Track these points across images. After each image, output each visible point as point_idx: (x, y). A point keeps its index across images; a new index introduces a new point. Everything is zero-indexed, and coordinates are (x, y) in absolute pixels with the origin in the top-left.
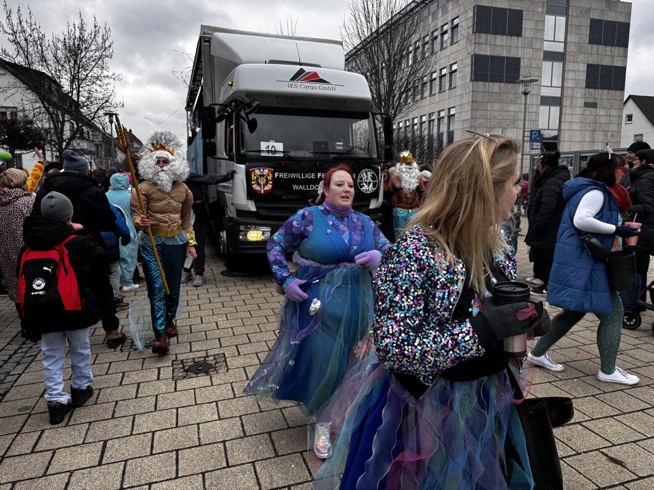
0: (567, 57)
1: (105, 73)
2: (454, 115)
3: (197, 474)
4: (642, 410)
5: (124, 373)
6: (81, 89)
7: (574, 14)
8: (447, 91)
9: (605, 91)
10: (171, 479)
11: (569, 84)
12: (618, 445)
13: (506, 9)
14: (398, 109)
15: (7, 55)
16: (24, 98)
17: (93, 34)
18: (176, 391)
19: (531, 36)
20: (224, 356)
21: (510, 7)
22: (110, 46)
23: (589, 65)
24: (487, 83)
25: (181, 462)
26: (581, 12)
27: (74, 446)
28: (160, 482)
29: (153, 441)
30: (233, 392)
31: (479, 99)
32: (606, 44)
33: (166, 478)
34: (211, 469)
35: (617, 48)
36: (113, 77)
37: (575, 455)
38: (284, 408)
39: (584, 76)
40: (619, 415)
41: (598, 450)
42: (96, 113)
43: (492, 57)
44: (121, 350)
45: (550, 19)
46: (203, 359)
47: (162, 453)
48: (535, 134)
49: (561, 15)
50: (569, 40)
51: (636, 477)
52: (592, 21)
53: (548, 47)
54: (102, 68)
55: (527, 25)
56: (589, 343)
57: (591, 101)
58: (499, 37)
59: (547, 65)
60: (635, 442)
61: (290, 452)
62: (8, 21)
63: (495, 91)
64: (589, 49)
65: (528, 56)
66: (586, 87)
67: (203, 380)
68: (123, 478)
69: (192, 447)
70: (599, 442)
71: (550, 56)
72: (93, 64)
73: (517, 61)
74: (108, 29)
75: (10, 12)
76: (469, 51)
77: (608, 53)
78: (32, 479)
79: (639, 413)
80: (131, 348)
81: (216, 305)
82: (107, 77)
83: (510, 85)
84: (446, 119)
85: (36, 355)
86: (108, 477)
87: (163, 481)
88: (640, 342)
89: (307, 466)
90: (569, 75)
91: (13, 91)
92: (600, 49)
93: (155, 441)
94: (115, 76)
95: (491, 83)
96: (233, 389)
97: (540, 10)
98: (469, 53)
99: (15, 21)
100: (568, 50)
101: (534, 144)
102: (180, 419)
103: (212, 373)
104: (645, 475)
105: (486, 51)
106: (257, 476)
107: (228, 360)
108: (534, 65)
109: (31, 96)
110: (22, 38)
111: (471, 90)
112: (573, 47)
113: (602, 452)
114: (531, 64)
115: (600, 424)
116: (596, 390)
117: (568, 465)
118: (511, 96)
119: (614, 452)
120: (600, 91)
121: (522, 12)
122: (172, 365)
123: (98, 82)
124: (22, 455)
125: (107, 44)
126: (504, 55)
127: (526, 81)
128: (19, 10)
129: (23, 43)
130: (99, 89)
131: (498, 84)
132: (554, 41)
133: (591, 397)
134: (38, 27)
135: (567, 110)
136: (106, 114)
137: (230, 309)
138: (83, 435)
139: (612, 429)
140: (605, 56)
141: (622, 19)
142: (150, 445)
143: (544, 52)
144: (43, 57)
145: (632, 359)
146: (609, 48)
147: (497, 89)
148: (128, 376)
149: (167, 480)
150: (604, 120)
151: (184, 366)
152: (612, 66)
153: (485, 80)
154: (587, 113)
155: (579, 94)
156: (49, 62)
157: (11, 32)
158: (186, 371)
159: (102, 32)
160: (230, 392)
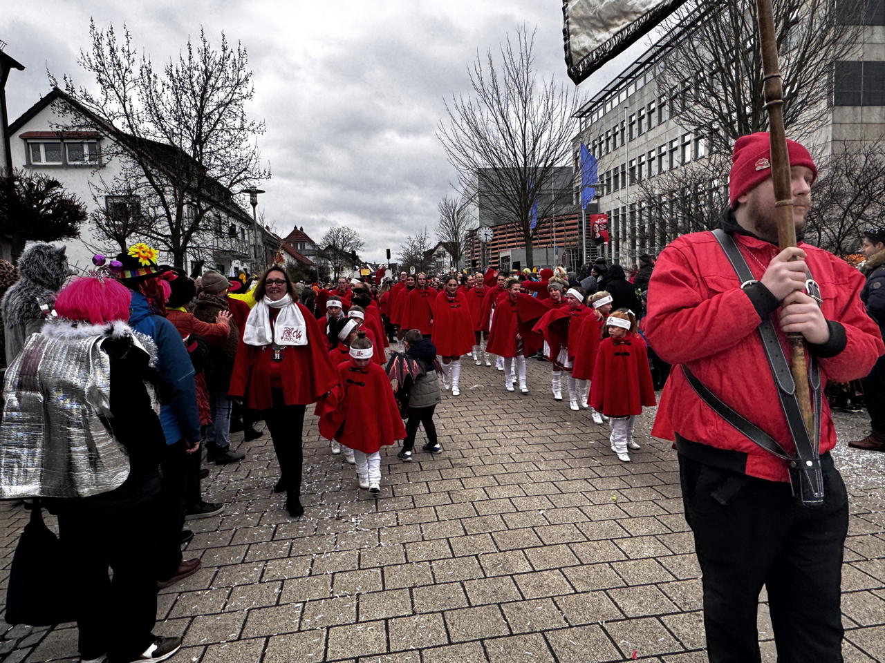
22: (246, 80)
24: (859, 108)
31: (846, 136)
36: (251, 128)
43: (866, 62)
62: (96, 50)
63: (873, 121)
74: (242, 50)
94: (255, 126)
95: (865, 108)
105: (856, 55)
111: (830, 121)
125: (243, 74)
128: (111, 32)
131: (877, 109)
136: (245, 192)
147: (878, 117)
153: (854, 104)
159: (234, 56)
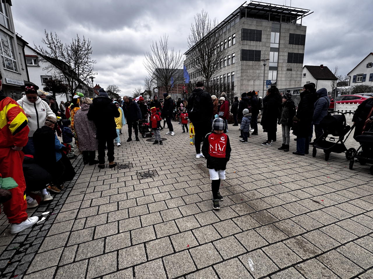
0: (280, 50)
1: (89, 60)
2: (234, 75)
3: (157, 212)
4: (323, 184)
5: (118, 178)
6: (79, 67)
7: (283, 32)
8: (231, 65)
9: (295, 64)
10: (147, 214)
11: (281, 61)
12: (316, 196)
13: (255, 30)
14: (212, 73)
15: (48, 53)
16: (55, 72)
17: (83, 43)
18: (140, 183)
19: (265, 41)
20: (156, 171)
21: (256, 29)
22: (91, 49)
23: (289, 53)
24: (247, 61)
25: (150, 208)
26: (286, 31)
27: (106, 204)
28: (143, 215)
29: (136, 201)
30: (163, 183)
31: (244, 68)
32: (296, 44)
33: (145, 214)
34: (162, 210)
35: (300, 45)
36: (92, 62)
37: (300, 200)
38: (185, 188)
39: (286, 58)
40: (314, 186)
41: (309, 198)
42: (86, 77)
43: (249, 50)
44: (115, 170)
45: (273, 34)
46: (148, 172)
47: (142, 205)
48: (269, 82)
49: (277, 32)
50: (281, 43)
51: (325, 207)
52: (290, 34)
53: (272, 46)
54: (88, 58)
55: (263, 36)
56: (299, 161)
57: (290, 68)
58: (252, 42)
59: (272, 53)
60: (322, 195)
61: (191, 203)
62: (47, 38)
64: (289, 46)
65: (264, 50)
66: (288, 62)
67: (149, 180)
68: (129, 214)
69: (153, 203)
70: (308, 196)
71: (273, 50)
72: (84, 56)
73: (259, 52)
74: (89, 41)
75: (48, 34)
76: (240, 48)
77: (297, 48)
78: (93, 216)
79: (322, 185)
80: (118, 169)
81: (148, 152)
82: (90, 62)
83: (257, 62)
84: (230, 77)
85: (81, 173)
86: (123, 214)
87: (144, 215)
88: (318, 160)
89: (199, 208)
90: (281, 57)
91: (51, 68)
92: (293, 47)
93: (137, 201)
94: (93, 61)
95: (249, 61)
96: (163, 182)
97: (269, 30)
98: (240, 49)
99: (50, 39)
100: (280, 47)
101: (268, 86)
102: (145, 193)
103: (153, 177)
104: (328, 206)
105: (247, 48)
106: (180, 212)
107: (158, 172)
108: (266, 53)
109: (58, 71)
110: (53, 46)
111: (241, 64)
112: (282, 46)
113: (310, 199)
114: (265, 53)
115: (308, 189)
116: (304, 177)
117: (298, 203)
118: (257, 67)
119: (315, 199)
120: (293, 64)
121: (261, 31)
122: (136, 174)
123: (86, 64)
124: (87, 208)
125: (89, 49)
126: (254, 50)
127: (265, 60)
128: (51, 34)
129: (54, 48)
130: (87, 67)
131: (251, 62)
132: (275, 43)
133: (303, 180)
134: (59, 41)
135: (280, 72)
136: (90, 78)
137: (154, 153)
138: (108, 200)
139: (313, 191)
140: (295, 49)
141: (302, 34)
142: (136, 202)
143: (271, 48)
144: (63, 54)
145: (316, 166)
146: (297, 46)
147: (252, 64)
148: (120, 179)
149: (146, 214)
150: (295, 76)
151: (141, 175)
152: (298, 53)
153: (246, 60)
154: (288, 73)
155: (285, 65)
156: (65, 56)
157: (48, 43)
158: (142, 176)
159: (87, 42)
160: (162, 183)
